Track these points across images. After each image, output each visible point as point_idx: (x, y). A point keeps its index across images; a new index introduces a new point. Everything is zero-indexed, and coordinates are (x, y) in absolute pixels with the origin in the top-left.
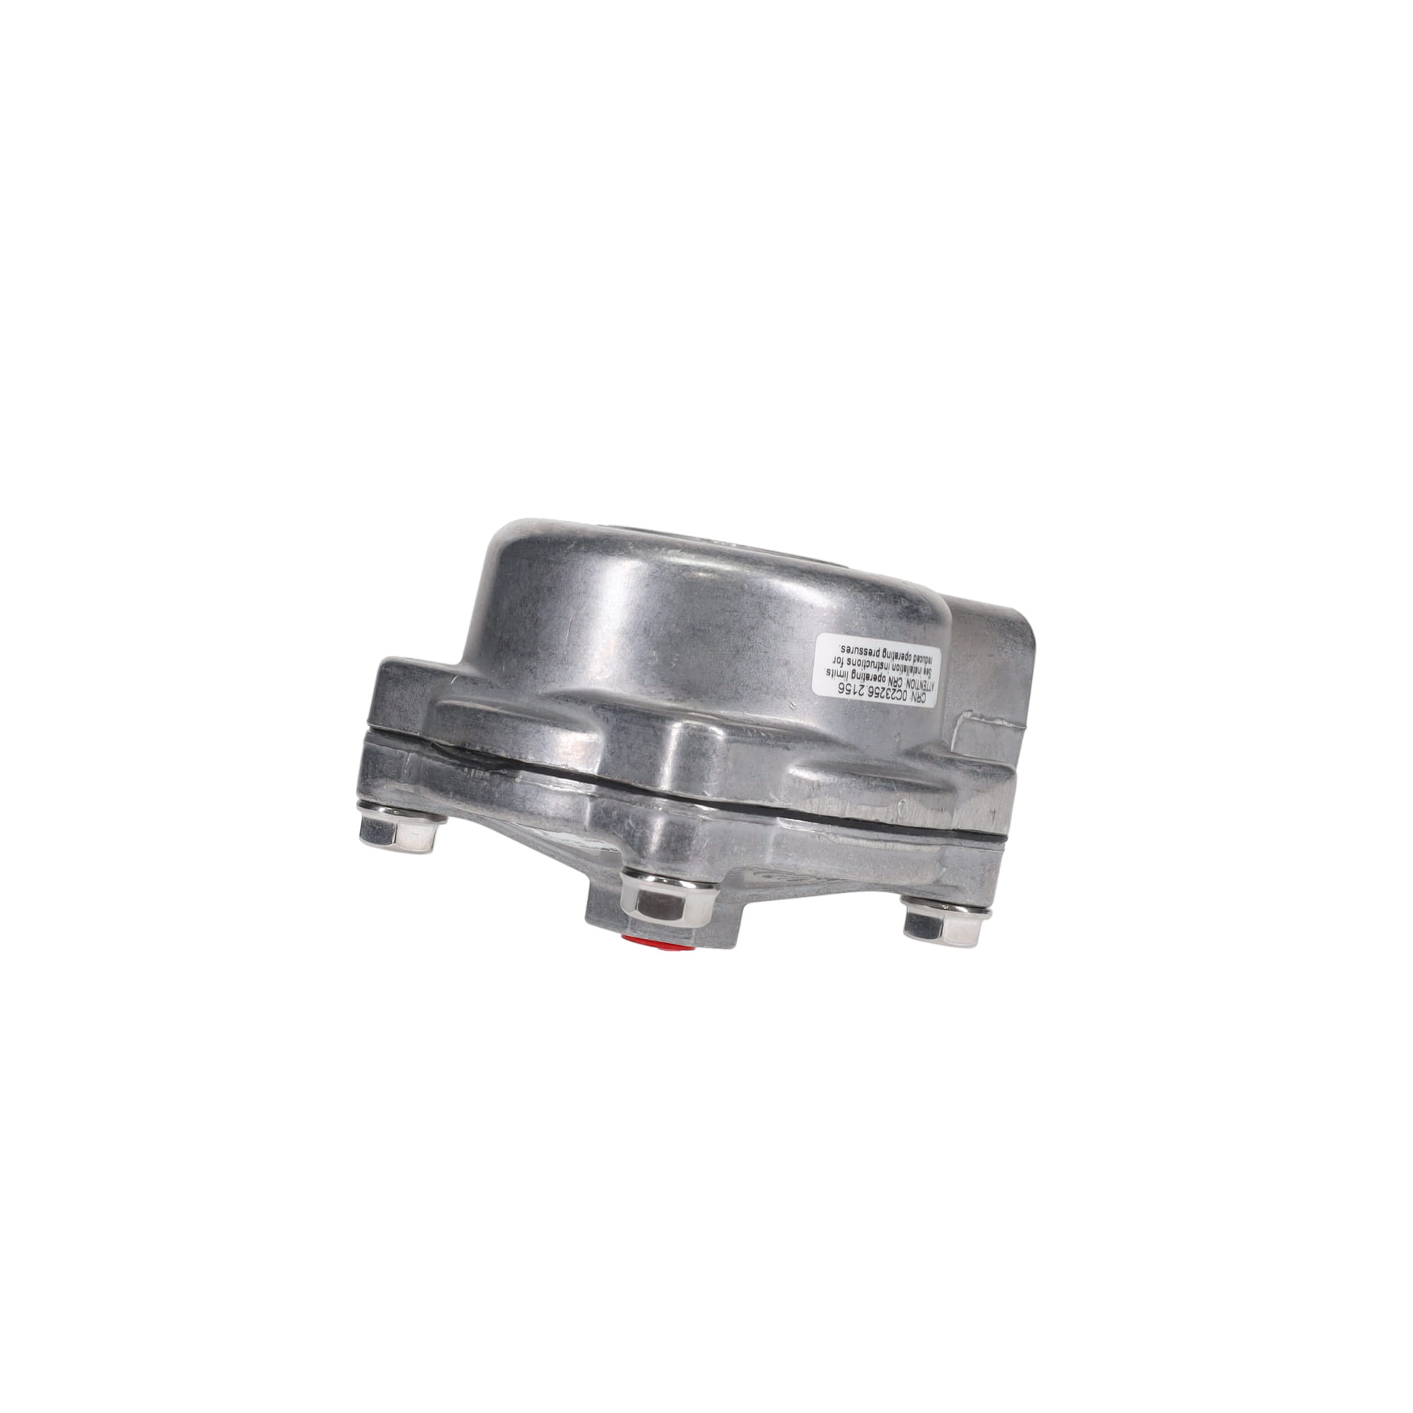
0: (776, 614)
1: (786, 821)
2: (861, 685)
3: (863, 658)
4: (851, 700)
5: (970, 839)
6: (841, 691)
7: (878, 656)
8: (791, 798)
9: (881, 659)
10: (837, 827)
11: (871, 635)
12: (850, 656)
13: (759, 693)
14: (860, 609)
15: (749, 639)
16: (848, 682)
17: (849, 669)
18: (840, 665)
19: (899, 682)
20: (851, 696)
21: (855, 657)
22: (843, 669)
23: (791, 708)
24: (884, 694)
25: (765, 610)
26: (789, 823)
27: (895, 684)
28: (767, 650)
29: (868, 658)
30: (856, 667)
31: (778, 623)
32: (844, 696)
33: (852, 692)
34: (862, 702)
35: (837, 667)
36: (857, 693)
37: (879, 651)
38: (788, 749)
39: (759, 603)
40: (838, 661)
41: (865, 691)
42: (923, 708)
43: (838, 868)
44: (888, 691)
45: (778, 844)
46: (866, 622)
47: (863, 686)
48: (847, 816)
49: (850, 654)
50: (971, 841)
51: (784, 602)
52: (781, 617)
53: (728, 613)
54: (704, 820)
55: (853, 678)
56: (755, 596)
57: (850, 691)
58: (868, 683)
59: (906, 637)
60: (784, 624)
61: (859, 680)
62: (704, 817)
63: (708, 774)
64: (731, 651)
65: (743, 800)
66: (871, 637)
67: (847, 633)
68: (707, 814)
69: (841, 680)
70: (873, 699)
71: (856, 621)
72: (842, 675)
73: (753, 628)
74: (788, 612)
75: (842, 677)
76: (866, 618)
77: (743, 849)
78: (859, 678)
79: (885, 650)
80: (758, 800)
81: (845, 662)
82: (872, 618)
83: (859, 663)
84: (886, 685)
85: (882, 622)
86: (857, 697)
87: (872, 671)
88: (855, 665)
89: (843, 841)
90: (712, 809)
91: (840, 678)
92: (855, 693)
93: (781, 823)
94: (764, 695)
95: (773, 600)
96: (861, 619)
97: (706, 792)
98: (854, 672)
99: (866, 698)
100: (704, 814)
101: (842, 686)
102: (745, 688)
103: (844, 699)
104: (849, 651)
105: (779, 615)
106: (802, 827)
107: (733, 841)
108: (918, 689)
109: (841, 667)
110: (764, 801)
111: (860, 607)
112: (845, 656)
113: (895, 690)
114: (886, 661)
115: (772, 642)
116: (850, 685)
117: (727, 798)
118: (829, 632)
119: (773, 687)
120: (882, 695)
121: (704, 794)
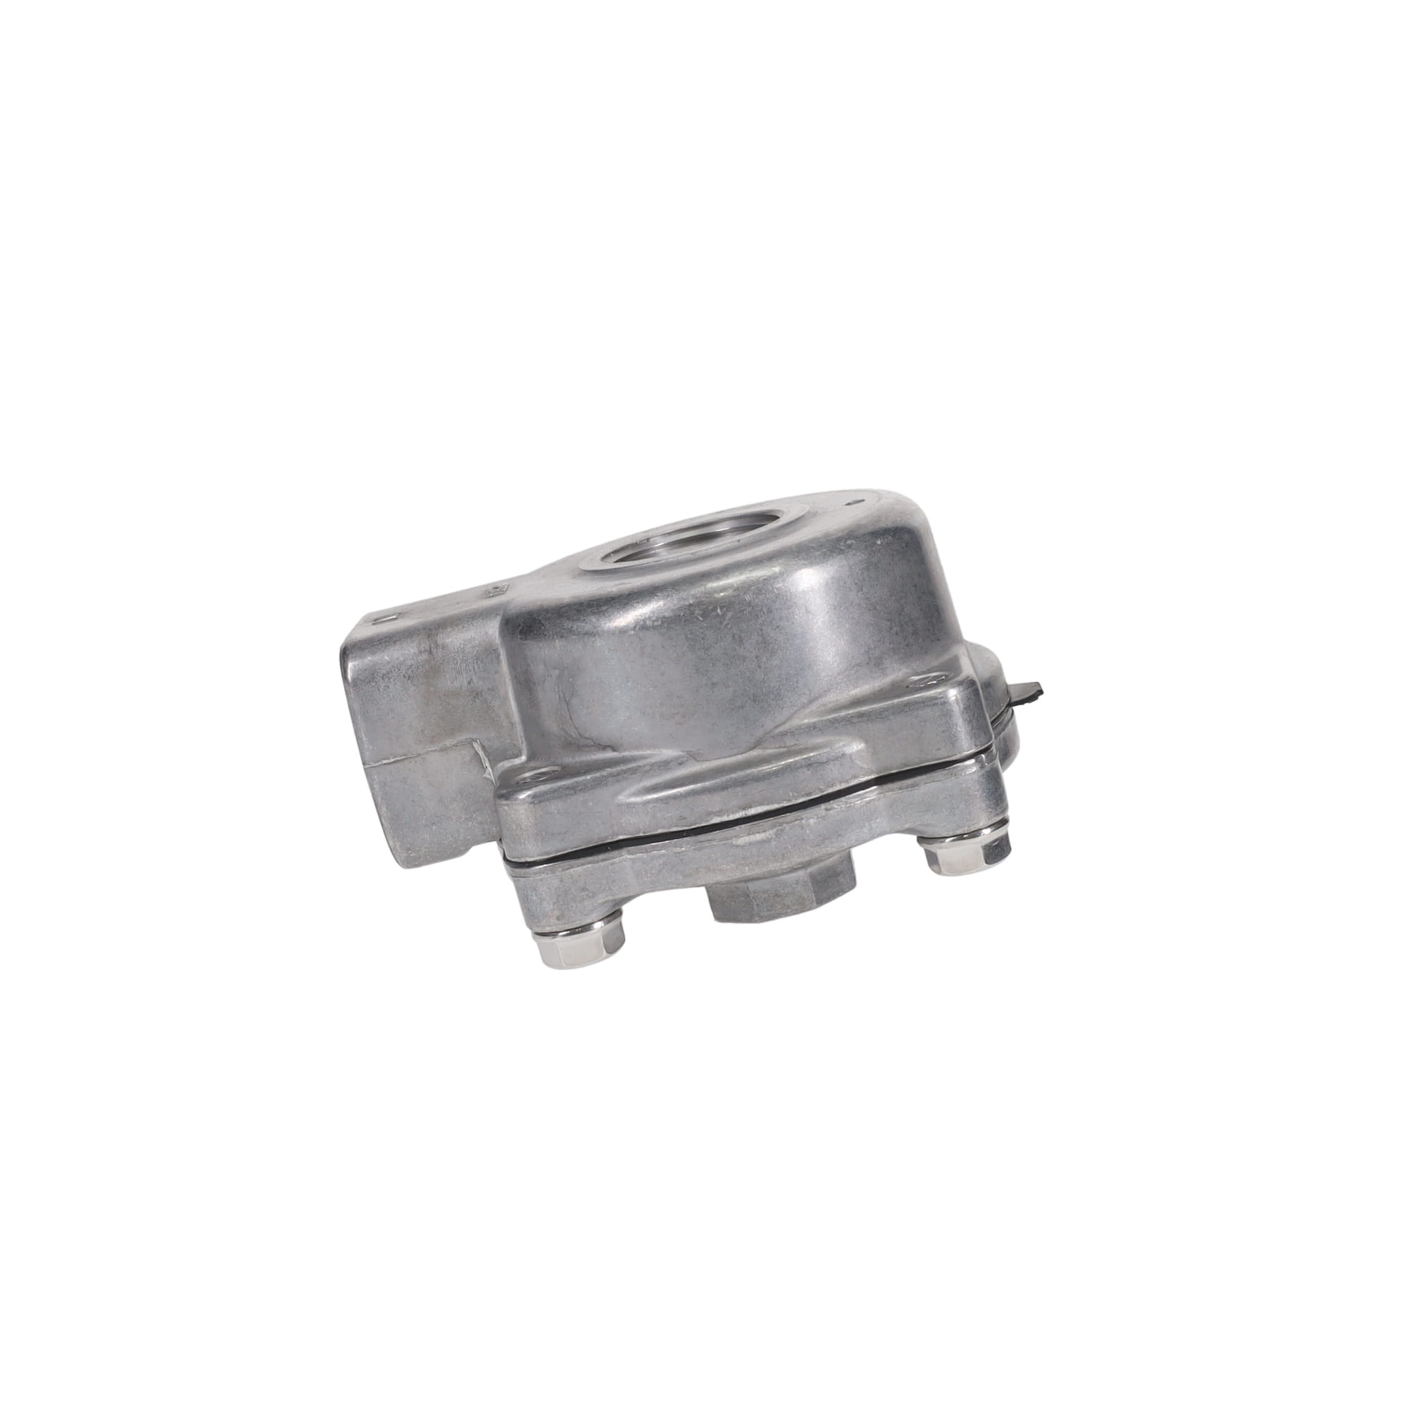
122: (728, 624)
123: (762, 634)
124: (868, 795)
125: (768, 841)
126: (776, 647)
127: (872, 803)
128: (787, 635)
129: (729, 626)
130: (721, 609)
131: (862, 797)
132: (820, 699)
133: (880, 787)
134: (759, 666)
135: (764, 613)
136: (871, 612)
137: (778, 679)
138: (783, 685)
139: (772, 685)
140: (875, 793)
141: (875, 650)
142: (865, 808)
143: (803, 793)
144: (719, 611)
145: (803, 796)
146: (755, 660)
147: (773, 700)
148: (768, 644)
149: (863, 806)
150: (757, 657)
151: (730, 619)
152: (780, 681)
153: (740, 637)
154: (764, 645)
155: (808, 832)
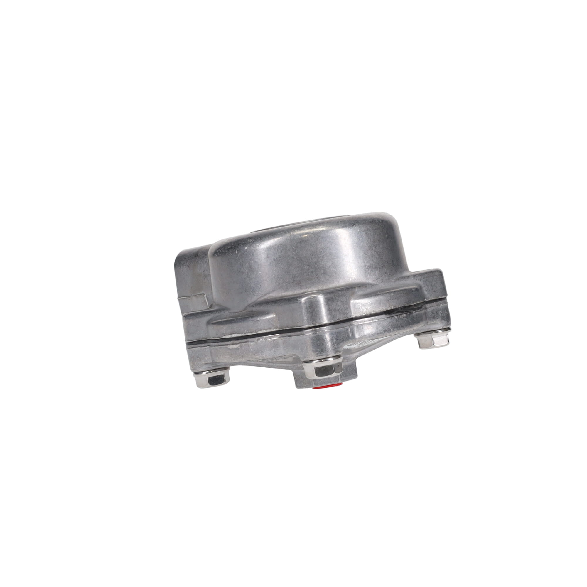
122: (239, 258)
123: (250, 264)
124: (275, 337)
125: (237, 349)
126: (254, 270)
127: (276, 341)
128: (259, 266)
129: (239, 259)
130: (237, 251)
131: (272, 337)
132: (269, 294)
133: (280, 334)
134: (248, 277)
135: (251, 255)
136: (298, 261)
137: (254, 283)
138: (255, 286)
139: (251, 285)
140: (278, 337)
141: (298, 277)
142: (273, 342)
143: (250, 331)
144: (236, 252)
145: (249, 333)
146: (246, 274)
147: (252, 292)
148: (252, 268)
149: (272, 341)
150: (247, 273)
151: (239, 256)
152: (254, 284)
153: (242, 264)
154: (250, 268)
155: (250, 348)
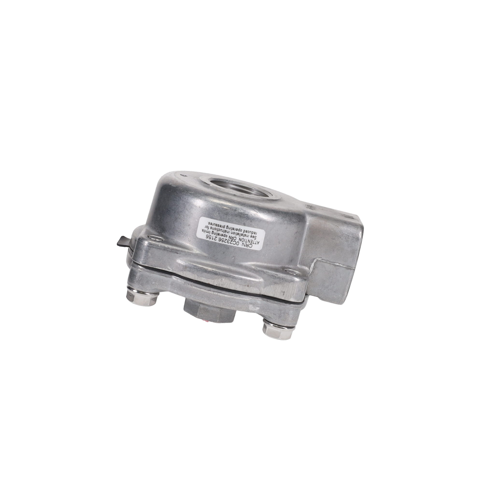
0: (188, 208)
1: (175, 277)
2: (215, 237)
3: (217, 227)
4: (211, 241)
5: (272, 300)
6: (207, 237)
7: (224, 228)
8: (176, 270)
9: (225, 229)
10: (193, 283)
11: (221, 220)
12: (211, 226)
13: (180, 234)
14: (217, 210)
15: (180, 215)
16: (210, 235)
17: (211, 230)
18: (208, 228)
19: (235, 238)
20: (211, 240)
21: (214, 227)
22: (208, 230)
23: (189, 240)
24: (226, 241)
25: (185, 206)
26: (176, 278)
27: (232, 239)
28: (184, 220)
29: (219, 228)
30: (214, 230)
31: (188, 211)
32: (208, 239)
33: (211, 238)
34: (216, 243)
35: (206, 229)
36: (214, 239)
37: (225, 226)
38: (177, 253)
39: (184, 204)
40: (207, 227)
41: (217, 239)
42: (251, 250)
43: (193, 297)
44: (228, 241)
45: (172, 284)
46: (220, 215)
47: (216, 237)
48: (196, 279)
49: (212, 225)
50: (273, 301)
51: (191, 205)
52: (189, 209)
53: (176, 206)
54: (140, 271)
55: (212, 234)
56: (183, 201)
57: (210, 238)
58: (218, 237)
59: (239, 223)
60: (190, 212)
61: (215, 235)
62: (140, 270)
63: (142, 256)
64: (174, 219)
65: (155, 267)
66: (221, 221)
67: (211, 218)
68: (141, 269)
69: (208, 234)
70: (221, 242)
71: (215, 214)
72: (208, 232)
73: (181, 212)
74: (192, 208)
75: (208, 233)
76: (220, 214)
77: (157, 283)
78: (215, 234)
79: (227, 226)
80: (163, 268)
81: (210, 228)
82: (222, 214)
83: (215, 229)
84: (228, 238)
85: (227, 216)
86: (213, 241)
87: (221, 233)
88: (213, 229)
89: (194, 288)
90: (143, 268)
91: (207, 233)
92: (213, 239)
93: (174, 278)
94: (181, 235)
95: (188, 203)
96: (217, 214)
97: (140, 262)
98: (213, 232)
99: (217, 241)
100: (140, 269)
101: (207, 236)
102: (176, 231)
103: (208, 241)
104: (211, 224)
105: (189, 208)
106: (179, 280)
107: (152, 280)
108: (246, 242)
109: (208, 229)
110: (166, 269)
111: (218, 210)
112: (210, 226)
113: (232, 241)
114: (228, 230)
115: (186, 217)
116: (211, 236)
117: (148, 265)
118: (204, 216)
119: (184, 232)
120: (225, 242)
121: (139, 262)
